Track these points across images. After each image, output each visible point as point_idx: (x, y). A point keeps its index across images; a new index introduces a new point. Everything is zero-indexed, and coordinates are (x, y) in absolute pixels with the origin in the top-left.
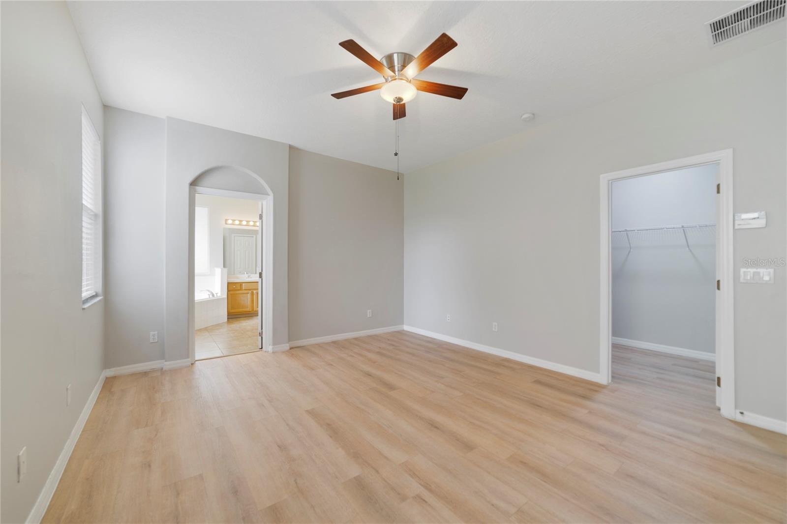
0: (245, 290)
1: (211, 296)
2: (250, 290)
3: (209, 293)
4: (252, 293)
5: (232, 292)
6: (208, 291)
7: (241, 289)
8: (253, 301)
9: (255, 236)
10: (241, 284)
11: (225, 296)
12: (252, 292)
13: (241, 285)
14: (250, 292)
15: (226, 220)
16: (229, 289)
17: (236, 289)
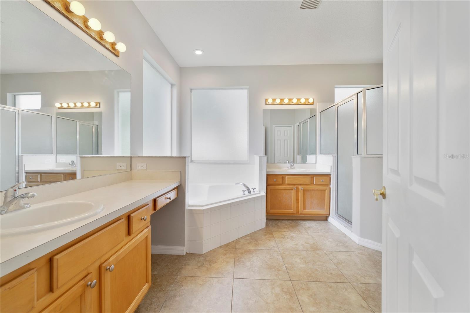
0: (289, 184)
1: (246, 193)
2: (294, 185)
3: (245, 189)
4: (297, 191)
5: (271, 187)
6: (244, 185)
7: (283, 184)
8: (297, 200)
9: (293, 126)
10: (283, 176)
11: (263, 193)
12: (297, 187)
13: (283, 178)
14: (295, 187)
15: (266, 100)
16: (268, 183)
17: (277, 183)
